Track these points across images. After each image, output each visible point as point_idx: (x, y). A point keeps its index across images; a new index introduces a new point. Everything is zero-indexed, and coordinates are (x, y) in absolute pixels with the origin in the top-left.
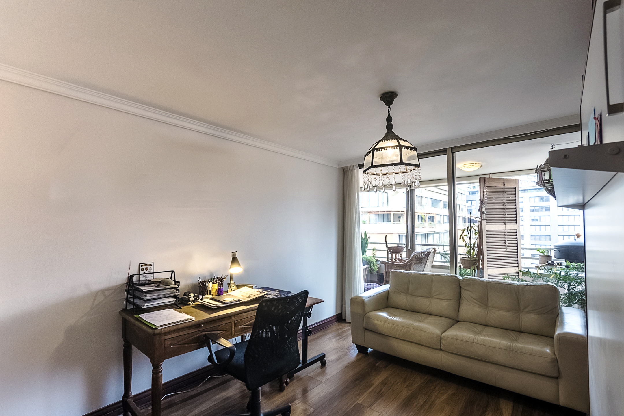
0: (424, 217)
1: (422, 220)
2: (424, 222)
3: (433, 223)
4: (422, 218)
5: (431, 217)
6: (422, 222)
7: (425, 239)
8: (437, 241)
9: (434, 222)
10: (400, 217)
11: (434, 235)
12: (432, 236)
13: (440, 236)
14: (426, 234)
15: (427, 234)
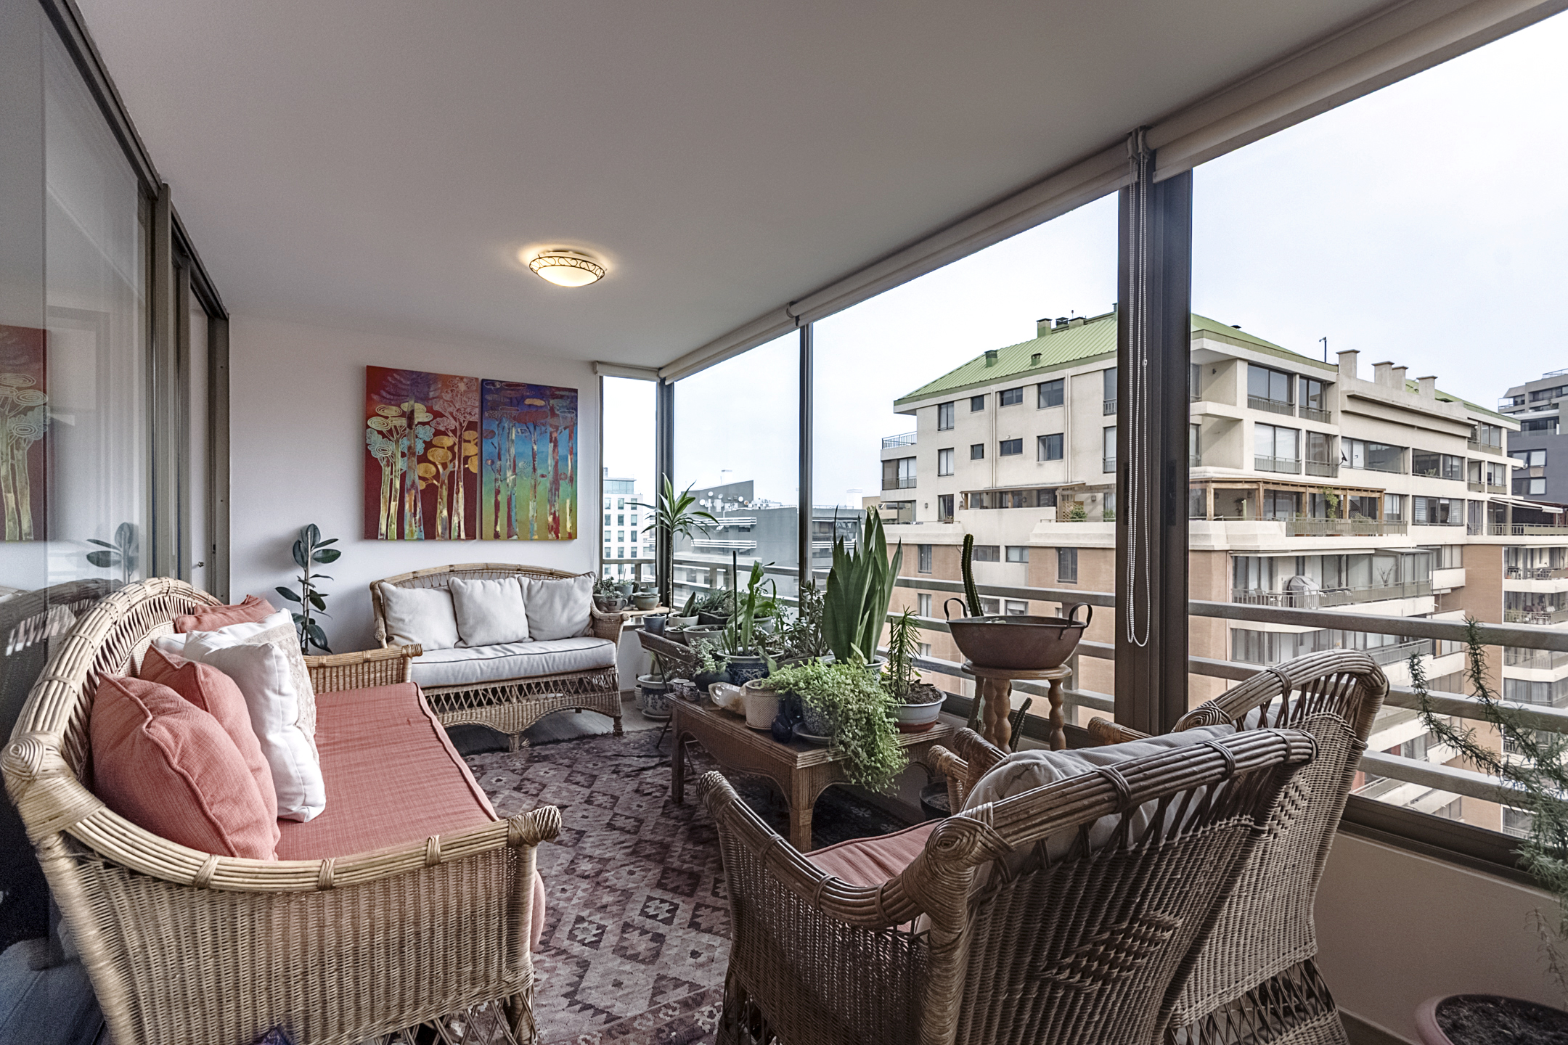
0: (1334, 501)
1: (1327, 509)
2: (1333, 517)
3: (1370, 520)
4: (1328, 505)
5: (1362, 504)
6: (1327, 516)
7: (1337, 574)
8: (1386, 582)
9: (1374, 518)
10: (1239, 501)
11: (1375, 559)
12: (1364, 565)
13: (1397, 565)
14: (1340, 556)
15: (1347, 556)
